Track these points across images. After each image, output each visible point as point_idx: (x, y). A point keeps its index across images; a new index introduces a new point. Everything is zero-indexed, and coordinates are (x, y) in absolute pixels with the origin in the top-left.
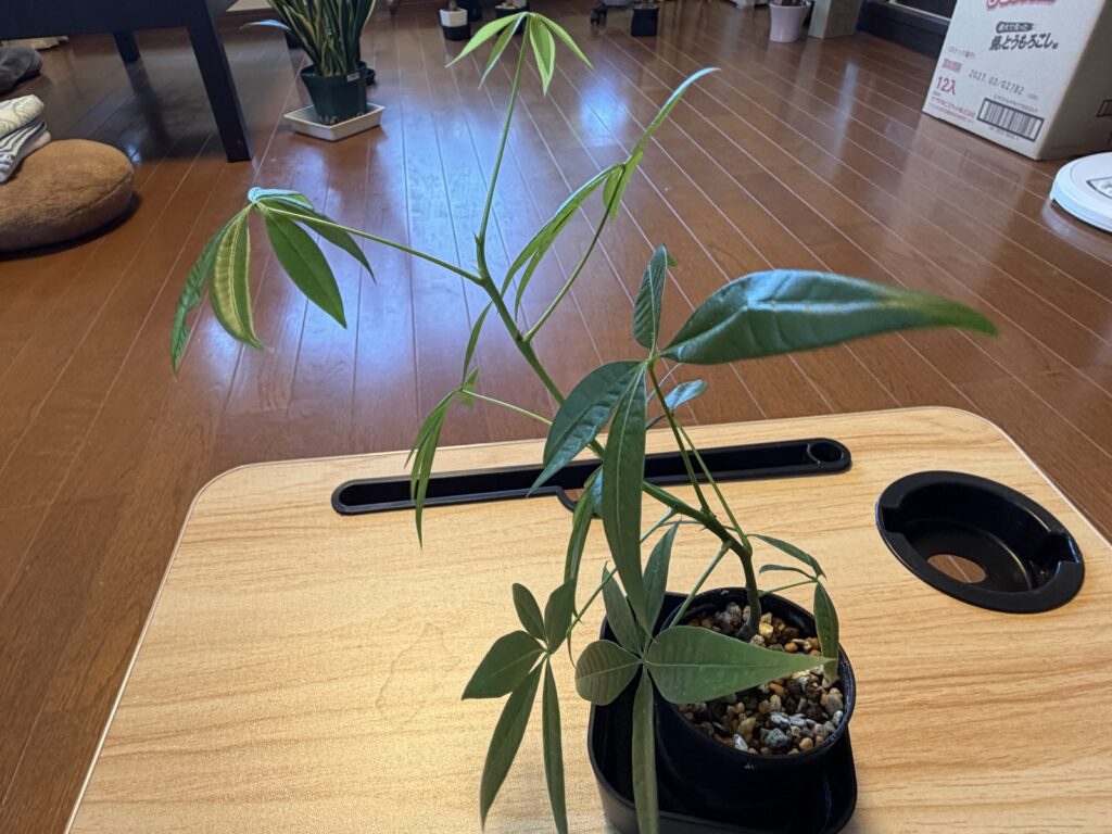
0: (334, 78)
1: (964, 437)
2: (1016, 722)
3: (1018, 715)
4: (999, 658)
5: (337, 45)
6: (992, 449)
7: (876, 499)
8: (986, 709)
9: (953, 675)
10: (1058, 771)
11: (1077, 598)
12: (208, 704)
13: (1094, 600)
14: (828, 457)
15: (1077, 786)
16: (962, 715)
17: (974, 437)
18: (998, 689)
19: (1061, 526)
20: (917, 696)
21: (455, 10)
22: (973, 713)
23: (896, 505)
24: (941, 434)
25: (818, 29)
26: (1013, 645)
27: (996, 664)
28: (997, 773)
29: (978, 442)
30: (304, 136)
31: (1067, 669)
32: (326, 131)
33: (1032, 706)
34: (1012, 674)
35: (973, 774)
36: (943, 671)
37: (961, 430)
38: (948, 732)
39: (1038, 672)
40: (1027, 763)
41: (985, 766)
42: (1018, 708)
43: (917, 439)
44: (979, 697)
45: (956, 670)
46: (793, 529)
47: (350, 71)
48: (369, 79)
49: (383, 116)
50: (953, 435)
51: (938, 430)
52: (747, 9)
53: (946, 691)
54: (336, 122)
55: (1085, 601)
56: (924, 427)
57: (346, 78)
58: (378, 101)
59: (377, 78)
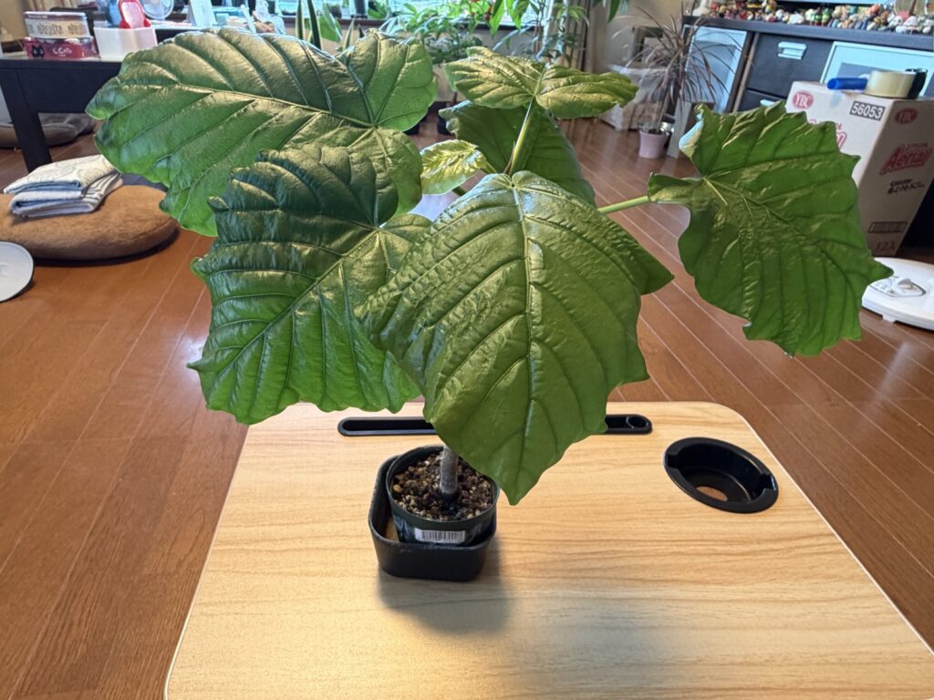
1: (721, 420)
2: (729, 564)
3: (728, 561)
4: (723, 534)
6: (736, 428)
7: (664, 450)
8: (712, 557)
9: (696, 540)
10: (747, 588)
11: (771, 508)
12: (273, 528)
13: (782, 510)
14: (639, 425)
15: (754, 595)
16: (698, 560)
17: (727, 421)
18: (720, 549)
19: (768, 471)
20: (676, 549)
22: (706, 559)
23: (676, 453)
24: (707, 418)
26: (732, 528)
27: (721, 537)
28: (714, 587)
29: (729, 424)
31: (759, 542)
33: (738, 558)
34: (729, 542)
35: (700, 586)
36: (692, 538)
37: (720, 417)
38: (691, 567)
39: (743, 542)
40: (731, 583)
41: (708, 583)
42: (730, 558)
43: (692, 419)
44: (708, 552)
45: (699, 538)
46: (615, 463)
50: (715, 419)
51: (706, 415)
52: (622, 131)
53: (692, 548)
55: (775, 510)
56: (698, 414)
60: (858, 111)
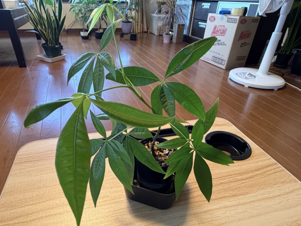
0: (52, 46)
1: (221, 123)
2: (244, 185)
3: (244, 183)
4: (237, 171)
5: (52, 38)
6: (228, 126)
8: (237, 182)
9: (228, 176)
10: (254, 194)
11: (251, 156)
13: (255, 156)
15: (259, 197)
16: (232, 185)
17: (224, 123)
18: (238, 178)
19: (245, 141)
20: (221, 181)
21: (84, 32)
22: (234, 184)
23: (209, 139)
24: (216, 123)
25: (174, 40)
26: (240, 168)
27: (237, 172)
28: (241, 197)
29: (224, 124)
30: (42, 61)
31: (252, 171)
32: (49, 60)
33: (246, 181)
34: (241, 174)
35: (236, 197)
36: (226, 175)
37: (220, 122)
38: (229, 189)
39: (246, 173)
40: (248, 193)
41: (238, 195)
42: (243, 181)
44: (234, 180)
45: (228, 174)
47: (56, 44)
48: (61, 48)
49: (66, 57)
52: (157, 36)
53: (227, 179)
54: (52, 58)
55: (252, 157)
57: (55, 46)
58: (64, 53)
59: (63, 47)
60: (229, 21)
